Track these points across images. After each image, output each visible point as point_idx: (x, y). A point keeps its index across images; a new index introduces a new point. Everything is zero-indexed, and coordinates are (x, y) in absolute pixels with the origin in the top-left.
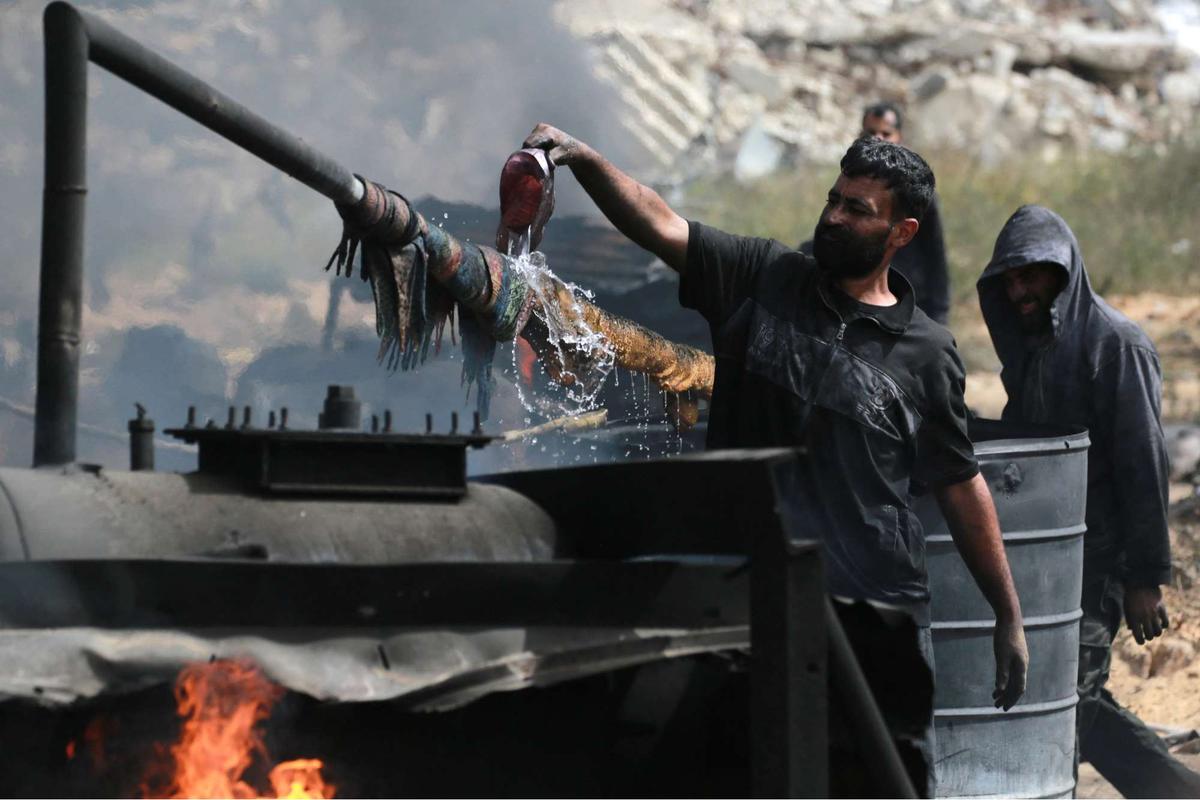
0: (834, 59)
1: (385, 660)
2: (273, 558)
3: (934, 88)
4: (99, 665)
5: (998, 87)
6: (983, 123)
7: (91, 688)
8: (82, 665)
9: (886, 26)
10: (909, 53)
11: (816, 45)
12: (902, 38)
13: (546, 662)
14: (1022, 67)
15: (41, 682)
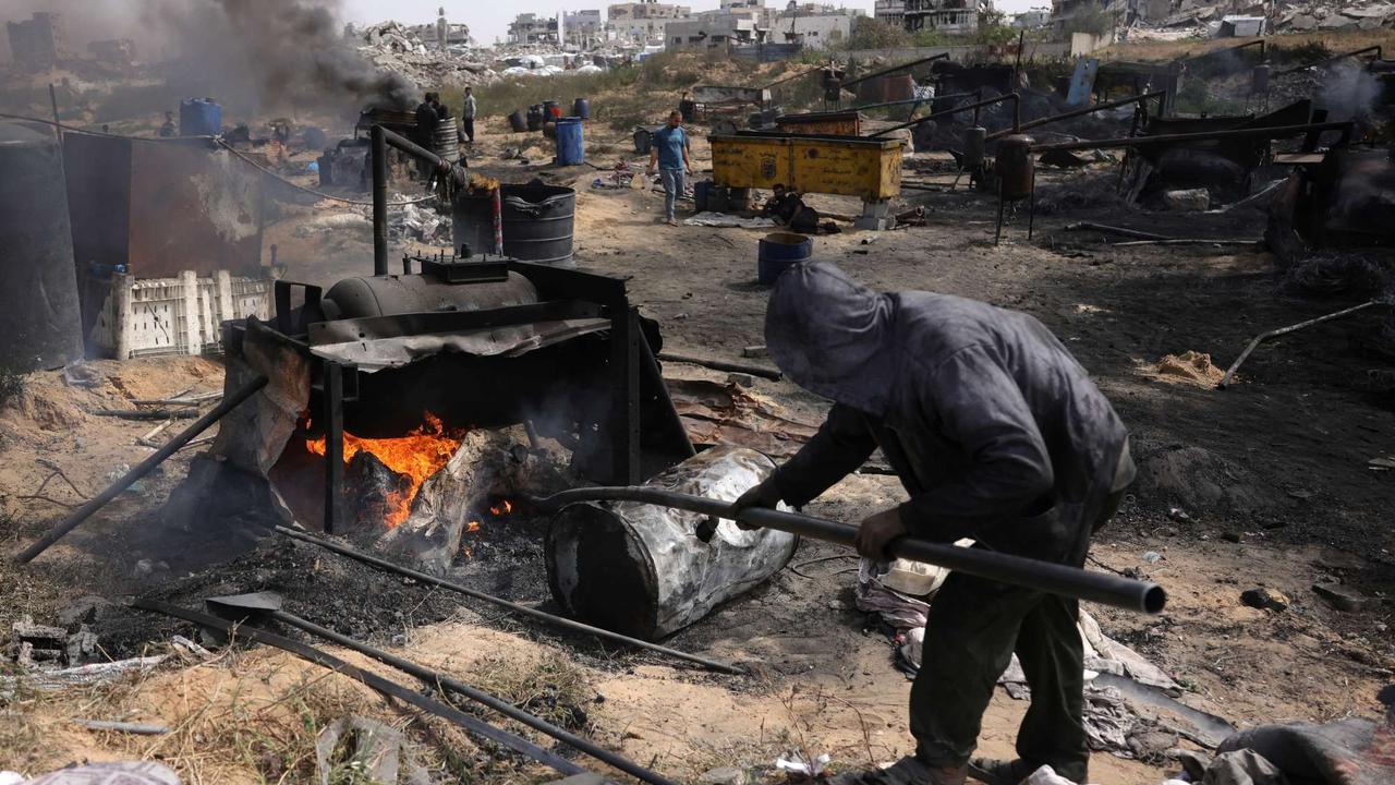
0: (425, 68)
1: (493, 339)
2: (458, 310)
3: (445, 74)
4: (409, 351)
5: (456, 73)
6: (455, 80)
7: (408, 359)
8: (404, 351)
9: (434, 62)
10: (439, 67)
11: (422, 65)
12: (438, 64)
13: (545, 338)
14: (459, 69)
15: (393, 359)
